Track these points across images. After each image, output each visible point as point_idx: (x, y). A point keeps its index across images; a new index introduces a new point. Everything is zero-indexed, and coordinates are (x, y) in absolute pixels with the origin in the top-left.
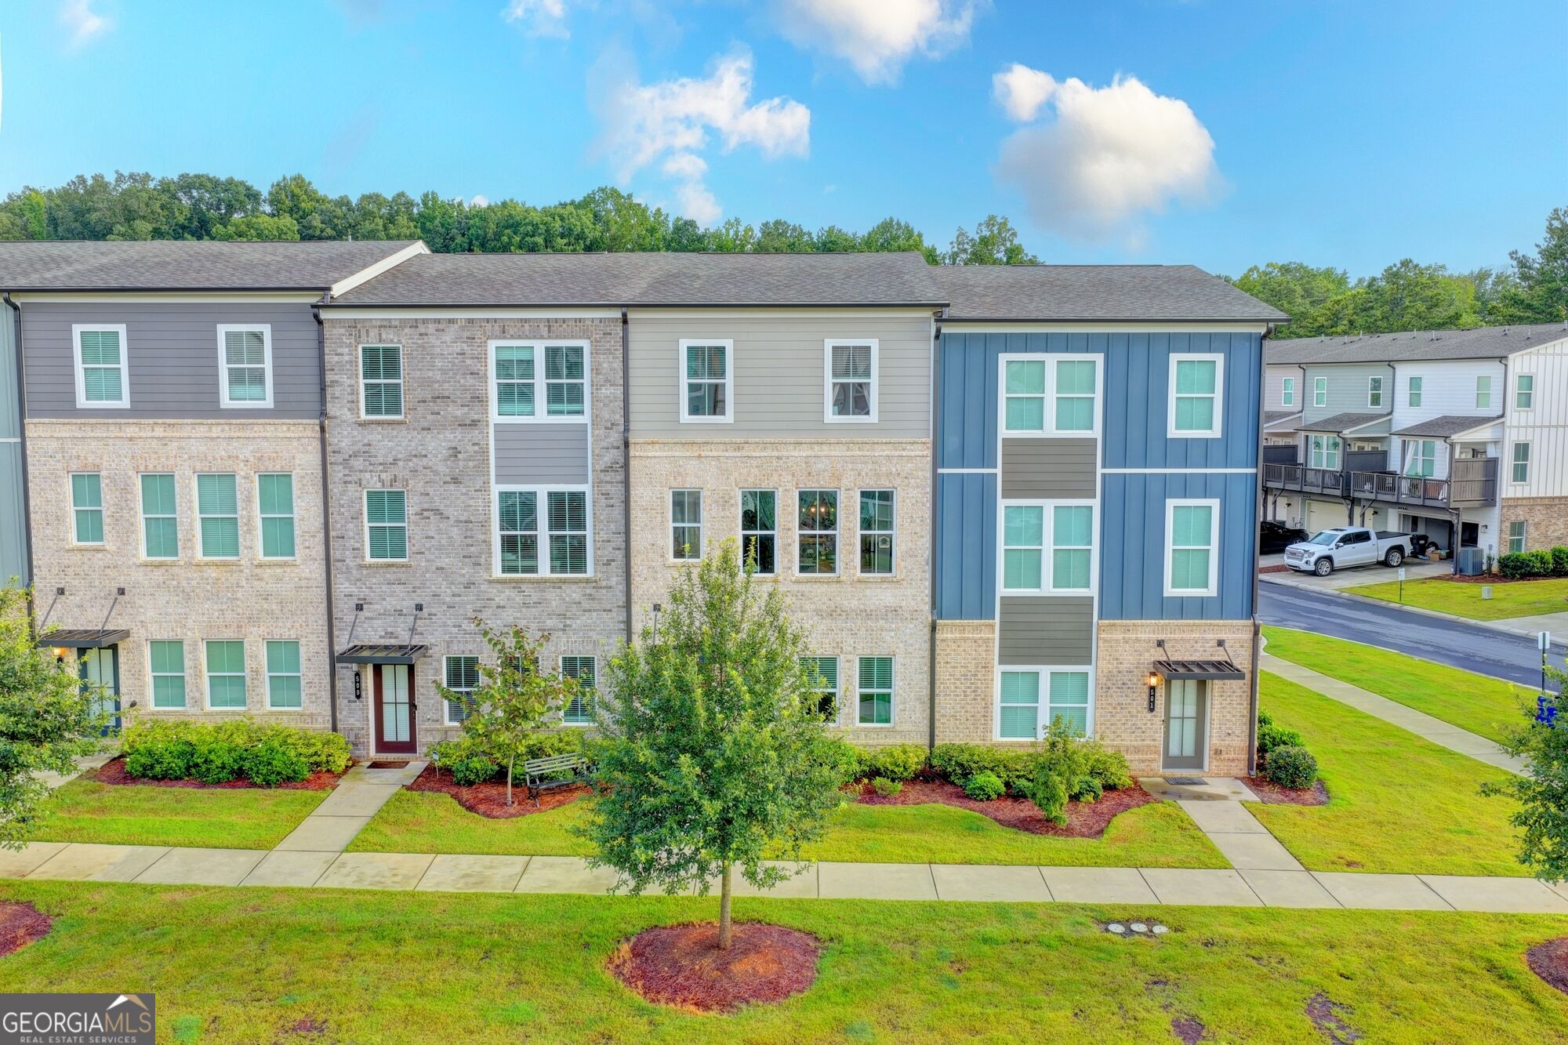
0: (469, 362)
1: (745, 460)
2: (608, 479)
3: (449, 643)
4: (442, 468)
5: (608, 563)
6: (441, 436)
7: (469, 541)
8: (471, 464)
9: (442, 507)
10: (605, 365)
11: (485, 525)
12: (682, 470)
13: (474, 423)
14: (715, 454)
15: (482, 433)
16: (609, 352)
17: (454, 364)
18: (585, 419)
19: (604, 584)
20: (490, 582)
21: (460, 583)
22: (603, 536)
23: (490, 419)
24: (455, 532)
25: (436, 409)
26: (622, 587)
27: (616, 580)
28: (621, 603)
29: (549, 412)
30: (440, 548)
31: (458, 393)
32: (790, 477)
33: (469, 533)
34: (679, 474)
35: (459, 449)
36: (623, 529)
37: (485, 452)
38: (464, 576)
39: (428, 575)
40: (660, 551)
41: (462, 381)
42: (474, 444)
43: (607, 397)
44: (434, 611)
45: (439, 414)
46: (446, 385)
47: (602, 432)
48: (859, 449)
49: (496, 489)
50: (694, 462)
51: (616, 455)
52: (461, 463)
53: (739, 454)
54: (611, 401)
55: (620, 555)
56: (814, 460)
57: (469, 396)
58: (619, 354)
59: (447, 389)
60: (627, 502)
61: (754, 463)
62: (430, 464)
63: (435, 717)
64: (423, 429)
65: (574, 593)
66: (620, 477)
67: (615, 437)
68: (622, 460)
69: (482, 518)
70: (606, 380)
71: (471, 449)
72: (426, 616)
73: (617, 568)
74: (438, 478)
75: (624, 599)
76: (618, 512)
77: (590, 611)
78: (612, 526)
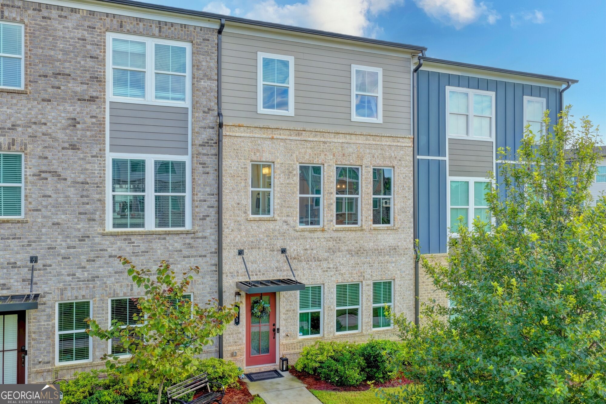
0: (89, 47)
1: (303, 143)
2: (205, 151)
3: (62, 291)
4: (60, 135)
5: (204, 218)
6: (61, 108)
7: (85, 200)
8: (88, 133)
9: (60, 170)
10: (204, 64)
11: (100, 186)
12: (260, 148)
13: (92, 99)
14: (283, 137)
15: (100, 107)
16: (207, 53)
17: (75, 47)
18: (187, 104)
19: (200, 235)
20: (103, 235)
21: (75, 237)
22: (200, 196)
23: (106, 97)
24: (71, 192)
25: (57, 84)
26: (215, 237)
27: (210, 232)
28: (213, 250)
29: (156, 97)
30: (57, 206)
31: (78, 72)
32: (332, 157)
33: (85, 193)
34: (258, 150)
35: (78, 120)
36: (216, 191)
37: (102, 124)
38: (79, 230)
39: (44, 230)
40: (243, 209)
41: (82, 62)
42: (92, 117)
43: (205, 88)
44: (48, 262)
45: (59, 88)
46: (67, 65)
47: (201, 114)
48: (373, 140)
49: (110, 156)
50: (268, 142)
51: (211, 133)
52: (78, 132)
53: (299, 138)
54: (208, 92)
55: (213, 212)
56: (346, 145)
57: (88, 75)
58: (215, 56)
59: (68, 67)
60: (219, 170)
61: (309, 145)
62: (50, 131)
63: (46, 359)
64: (43, 100)
65: (176, 243)
66: (214, 151)
67: (211, 119)
68: (215, 138)
69: (97, 180)
70: (205, 75)
71: (89, 121)
72: (41, 267)
73: (211, 222)
74: (56, 144)
75: (216, 246)
76: (212, 178)
77: (189, 257)
78: (208, 189)
